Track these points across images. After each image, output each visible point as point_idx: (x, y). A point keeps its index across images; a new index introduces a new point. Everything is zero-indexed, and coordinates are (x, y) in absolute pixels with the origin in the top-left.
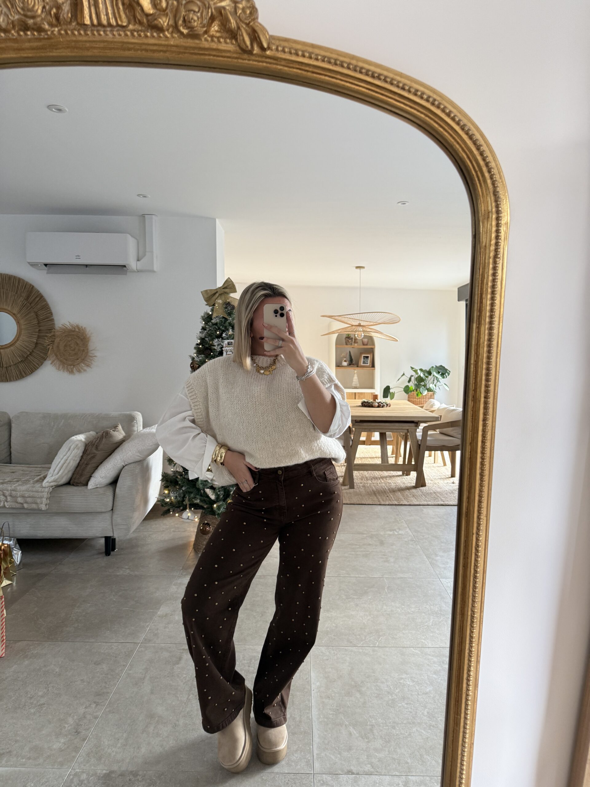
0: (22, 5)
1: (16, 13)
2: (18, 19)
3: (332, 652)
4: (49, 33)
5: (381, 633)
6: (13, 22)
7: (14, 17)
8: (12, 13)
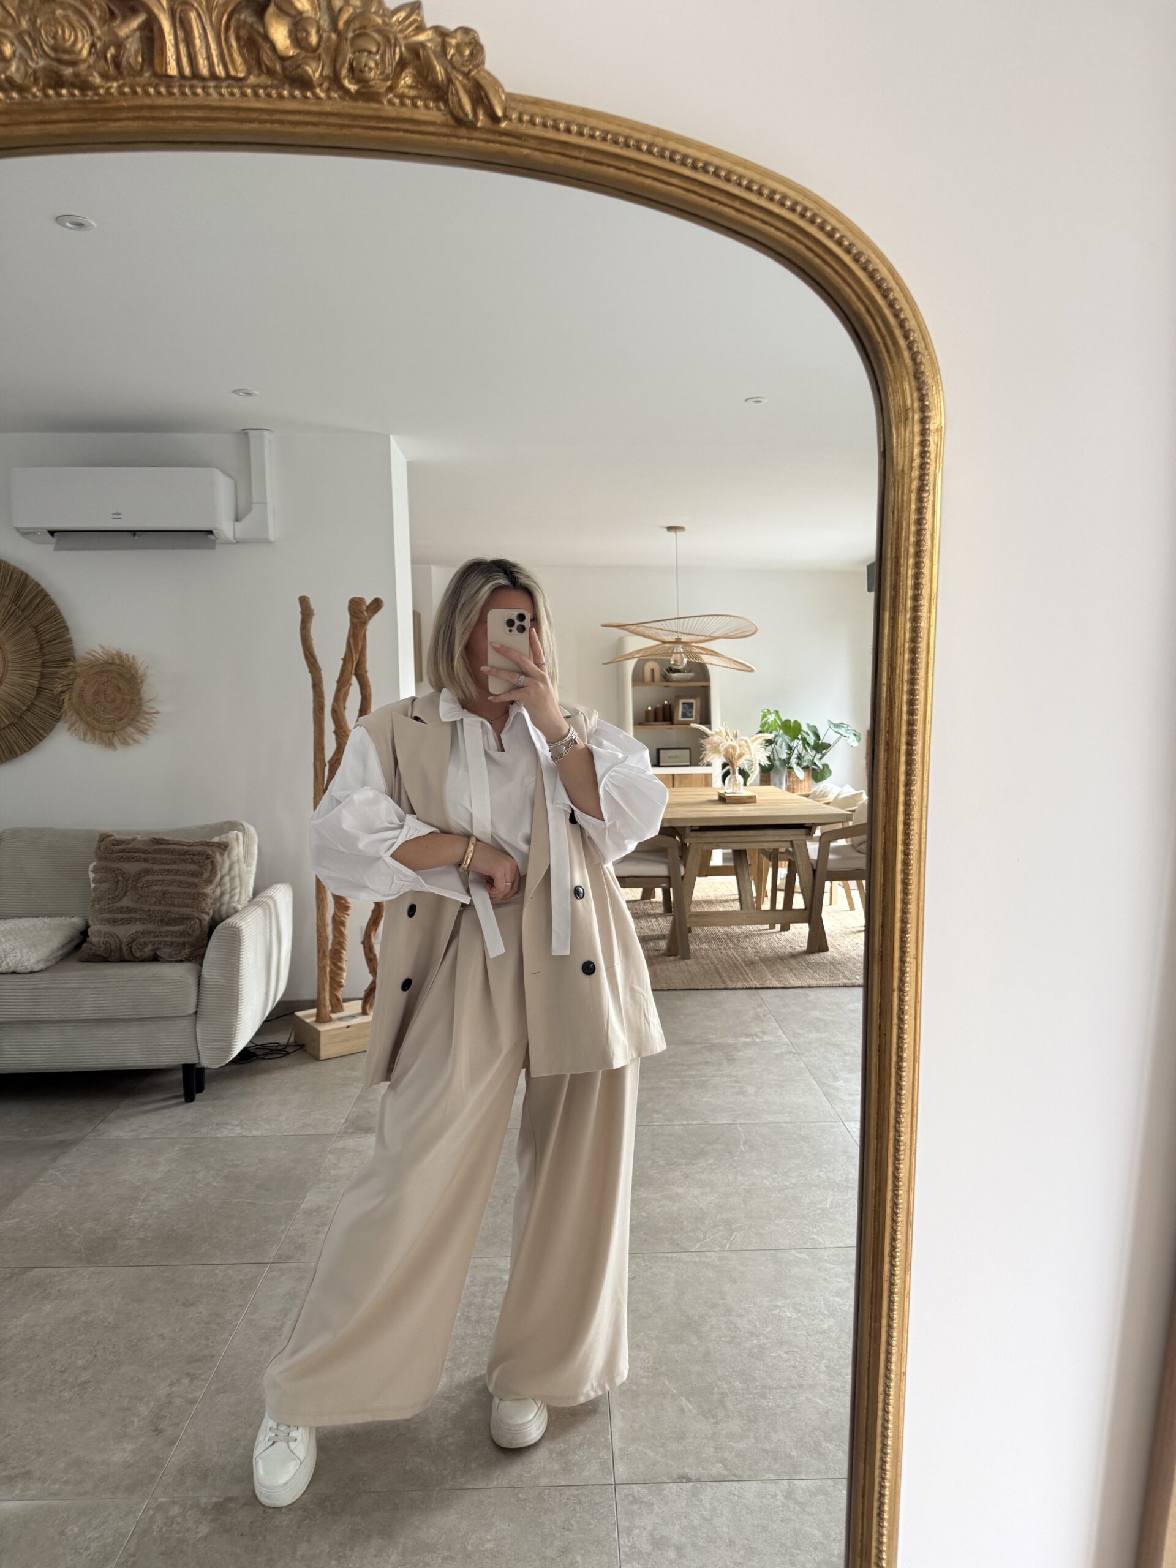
0: (52, 42)
1: (41, 56)
2: (44, 68)
3: (643, 1264)
4: (102, 91)
5: (734, 1226)
6: (35, 72)
7: (37, 63)
8: (34, 56)
